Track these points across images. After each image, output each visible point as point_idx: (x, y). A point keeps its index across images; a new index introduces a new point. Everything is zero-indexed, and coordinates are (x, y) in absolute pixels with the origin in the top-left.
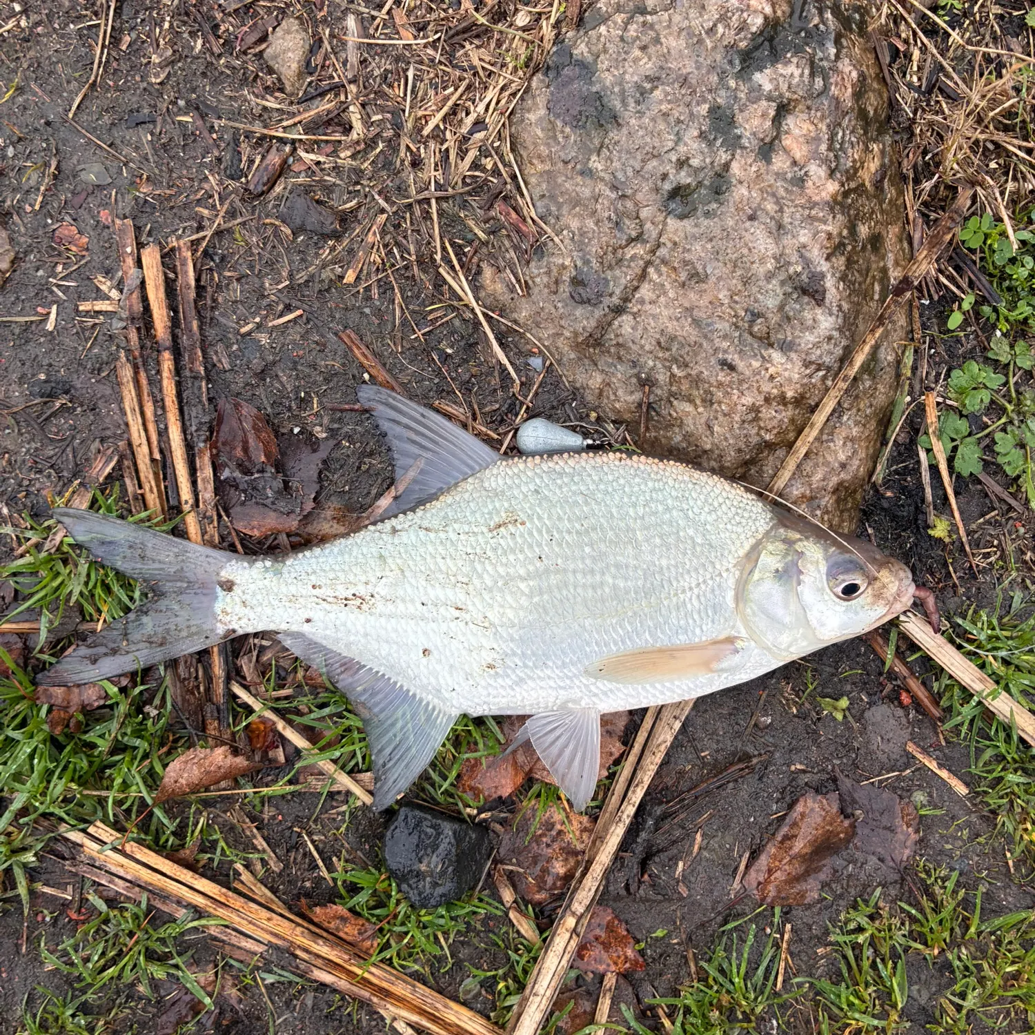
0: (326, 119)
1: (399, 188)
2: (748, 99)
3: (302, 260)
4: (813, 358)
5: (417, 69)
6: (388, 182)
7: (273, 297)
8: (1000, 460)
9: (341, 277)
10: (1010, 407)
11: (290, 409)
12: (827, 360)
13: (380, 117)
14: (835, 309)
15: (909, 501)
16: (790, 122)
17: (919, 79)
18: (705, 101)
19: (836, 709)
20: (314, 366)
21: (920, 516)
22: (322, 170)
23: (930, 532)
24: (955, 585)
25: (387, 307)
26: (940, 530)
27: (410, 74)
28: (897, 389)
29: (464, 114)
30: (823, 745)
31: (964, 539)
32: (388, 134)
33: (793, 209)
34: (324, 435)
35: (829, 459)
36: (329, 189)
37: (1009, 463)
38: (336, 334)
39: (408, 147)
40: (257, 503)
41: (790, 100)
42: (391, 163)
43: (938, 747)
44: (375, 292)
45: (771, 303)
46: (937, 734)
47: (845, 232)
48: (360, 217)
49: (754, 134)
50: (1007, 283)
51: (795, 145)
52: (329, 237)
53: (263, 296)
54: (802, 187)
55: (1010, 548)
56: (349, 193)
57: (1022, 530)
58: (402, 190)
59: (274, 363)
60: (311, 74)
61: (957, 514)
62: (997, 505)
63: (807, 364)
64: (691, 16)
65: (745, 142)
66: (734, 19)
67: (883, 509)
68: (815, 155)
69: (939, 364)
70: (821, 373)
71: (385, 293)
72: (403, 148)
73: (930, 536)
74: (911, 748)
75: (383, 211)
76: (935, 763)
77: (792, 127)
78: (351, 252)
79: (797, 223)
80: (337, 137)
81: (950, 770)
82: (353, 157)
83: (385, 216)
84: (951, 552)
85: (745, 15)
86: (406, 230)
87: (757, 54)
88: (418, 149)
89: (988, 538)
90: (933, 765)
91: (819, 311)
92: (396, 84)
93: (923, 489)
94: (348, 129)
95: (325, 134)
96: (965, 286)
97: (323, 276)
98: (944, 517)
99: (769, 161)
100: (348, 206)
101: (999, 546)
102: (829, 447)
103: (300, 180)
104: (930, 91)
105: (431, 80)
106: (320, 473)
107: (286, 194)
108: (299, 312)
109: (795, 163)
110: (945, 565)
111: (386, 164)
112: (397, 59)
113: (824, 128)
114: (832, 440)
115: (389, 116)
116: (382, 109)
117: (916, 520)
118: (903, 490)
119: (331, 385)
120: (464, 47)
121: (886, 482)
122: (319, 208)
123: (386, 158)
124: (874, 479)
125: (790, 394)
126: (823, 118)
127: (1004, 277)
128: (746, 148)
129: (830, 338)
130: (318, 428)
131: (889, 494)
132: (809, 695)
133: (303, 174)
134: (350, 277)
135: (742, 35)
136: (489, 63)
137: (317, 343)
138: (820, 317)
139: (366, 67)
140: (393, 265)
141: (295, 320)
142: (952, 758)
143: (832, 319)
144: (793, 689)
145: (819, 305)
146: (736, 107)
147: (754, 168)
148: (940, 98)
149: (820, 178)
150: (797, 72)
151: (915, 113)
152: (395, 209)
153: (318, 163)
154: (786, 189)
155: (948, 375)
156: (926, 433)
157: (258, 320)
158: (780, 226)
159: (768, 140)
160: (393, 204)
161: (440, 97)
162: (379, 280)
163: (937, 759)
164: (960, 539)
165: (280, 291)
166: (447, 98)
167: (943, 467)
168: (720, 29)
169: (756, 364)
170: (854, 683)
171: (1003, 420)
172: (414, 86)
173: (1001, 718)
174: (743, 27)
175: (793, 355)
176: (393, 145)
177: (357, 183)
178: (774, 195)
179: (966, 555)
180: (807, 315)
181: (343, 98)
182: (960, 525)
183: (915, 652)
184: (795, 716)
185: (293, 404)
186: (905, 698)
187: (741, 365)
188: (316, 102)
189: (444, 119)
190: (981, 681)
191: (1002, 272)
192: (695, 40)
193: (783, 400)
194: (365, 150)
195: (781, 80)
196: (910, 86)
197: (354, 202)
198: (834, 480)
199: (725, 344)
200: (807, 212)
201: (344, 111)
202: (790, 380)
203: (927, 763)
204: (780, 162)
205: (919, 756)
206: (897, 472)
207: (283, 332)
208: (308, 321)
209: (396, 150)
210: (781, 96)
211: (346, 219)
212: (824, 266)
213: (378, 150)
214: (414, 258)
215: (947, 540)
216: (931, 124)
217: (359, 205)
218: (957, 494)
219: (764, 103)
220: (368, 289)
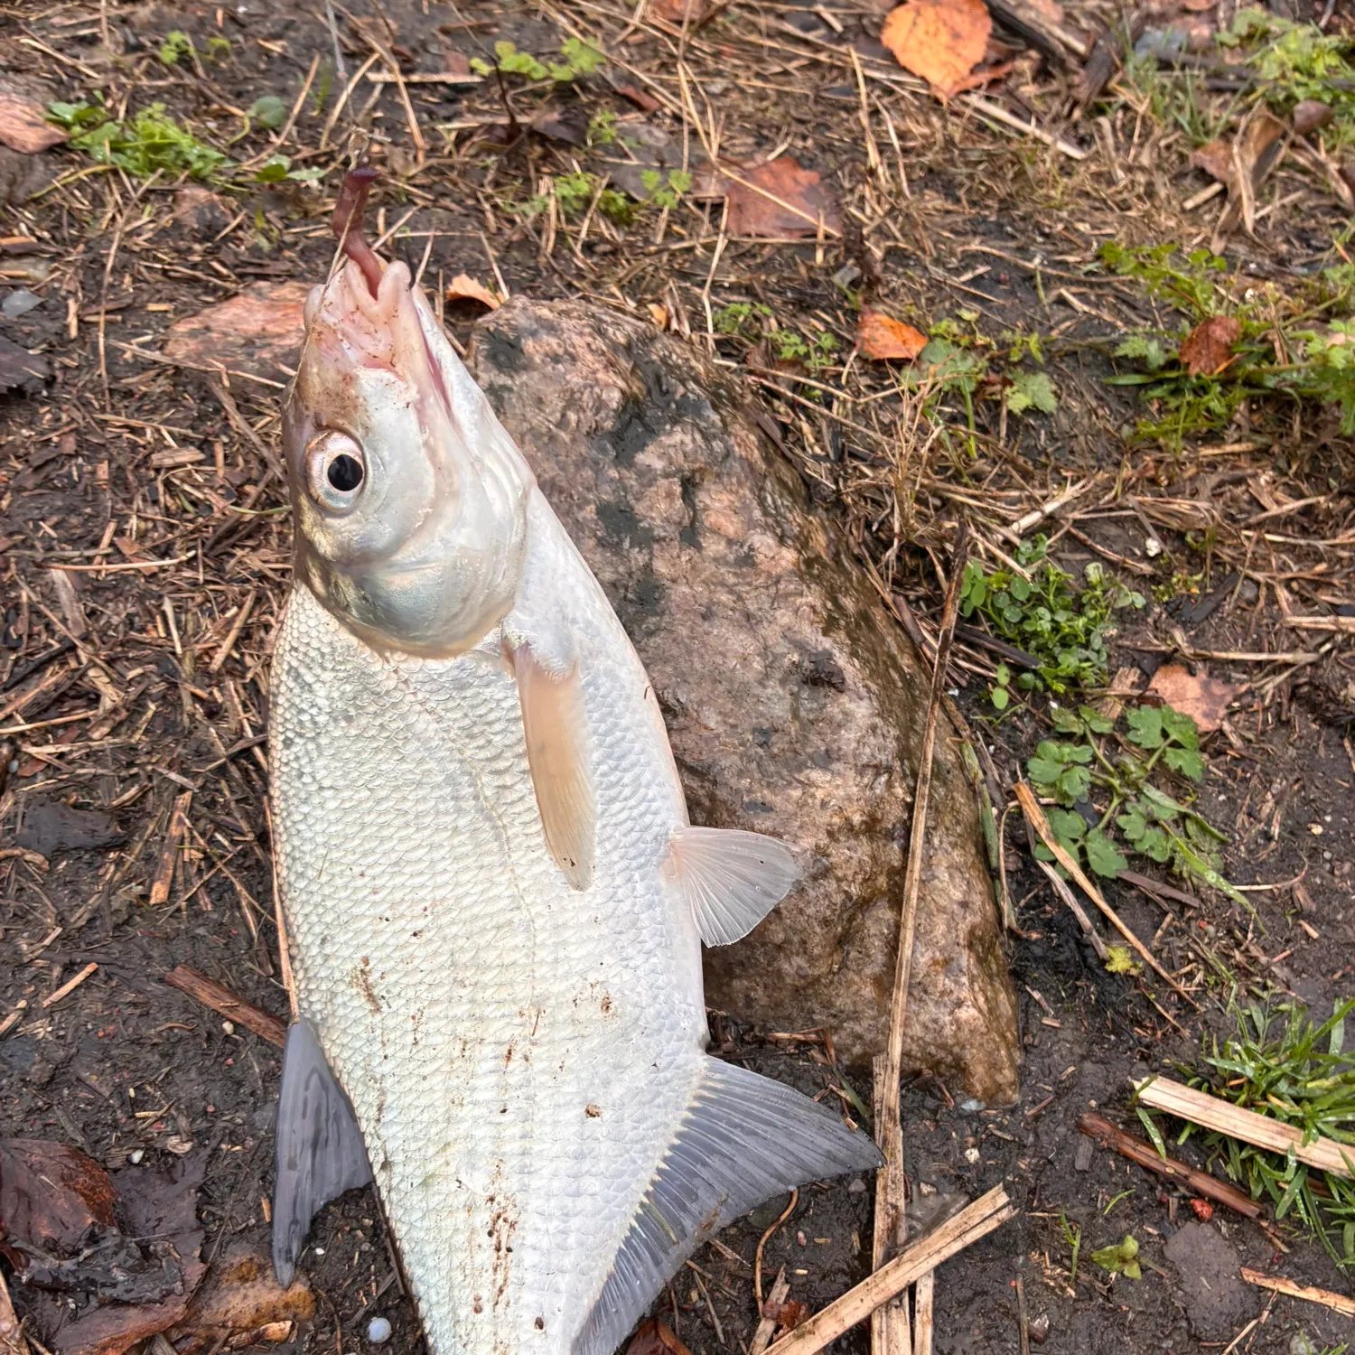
0: (55, 695)
1: (198, 753)
2: (642, 485)
3: (76, 892)
4: (865, 760)
5: (173, 600)
6: (180, 749)
7: (40, 962)
8: (1140, 848)
9: (145, 897)
10: (1116, 782)
11: (115, 1126)
12: (883, 758)
13: (139, 671)
14: (863, 691)
15: (1064, 937)
16: (702, 498)
17: (823, 448)
18: (588, 502)
19: (1124, 1261)
20: (137, 1042)
21: (1089, 952)
22: (70, 763)
23: (1110, 968)
24: (1176, 1030)
25: (232, 915)
26: (1120, 962)
27: (168, 607)
28: (975, 801)
29: (262, 633)
30: (1136, 1327)
31: (1154, 963)
32: (158, 688)
33: (754, 594)
34: (187, 1146)
35: (943, 902)
36: (89, 785)
37: (1152, 848)
38: (161, 980)
39: (194, 695)
40: (102, 1305)
41: (693, 472)
42: (175, 724)
43: (1280, 1259)
44: (205, 903)
45: (780, 710)
46: (1270, 1241)
47: (829, 605)
48: (149, 809)
49: (667, 520)
50: (1033, 644)
51: (722, 520)
52: (107, 848)
53: (23, 966)
54: (754, 565)
55: (1211, 955)
56: (123, 780)
57: (1211, 929)
58: (203, 753)
59: (69, 1060)
60: (14, 649)
61: (1128, 934)
62: (1165, 906)
63: (861, 771)
64: (529, 415)
65: (659, 532)
66: (585, 397)
67: (1036, 959)
68: (751, 524)
69: (1007, 761)
70: (884, 778)
71: (221, 898)
72: (187, 700)
73: (1112, 974)
74: (1250, 1276)
75: (182, 790)
76: (1291, 1284)
77: (708, 501)
78: (149, 859)
79: (766, 606)
80: (80, 715)
81: (1315, 1285)
82: (114, 732)
83: (188, 795)
84: (1147, 987)
85: (597, 390)
86: (226, 805)
87: (630, 434)
88: (211, 693)
89: (1179, 953)
90: (1290, 1289)
91: (844, 699)
92: (150, 626)
93: (1073, 913)
94: (94, 699)
95: (62, 715)
96: (987, 662)
97: (116, 905)
98: (1115, 943)
99: (699, 547)
100: (126, 796)
101: (1199, 958)
102: (935, 888)
103: (39, 785)
104: (840, 459)
105: (200, 605)
106: (199, 1211)
107: (21, 809)
108: (89, 969)
109: (730, 542)
110: (1150, 1005)
111: (167, 726)
112: (141, 598)
113: (748, 493)
114: (935, 877)
115: (152, 667)
116: (138, 661)
117: (1084, 959)
118: (1049, 925)
119: (176, 1061)
120: (233, 555)
121: (1023, 924)
122: (81, 813)
123: (166, 719)
124: (1006, 923)
125: (857, 819)
126: (740, 484)
127: (1025, 639)
128: (664, 539)
129: (874, 728)
130: (174, 1140)
131: (1035, 936)
132: (1080, 1259)
133: (41, 777)
134: (159, 892)
135: (603, 414)
136: (277, 562)
137: (135, 1005)
138: (851, 706)
139: (97, 621)
140: (222, 857)
141: (85, 984)
142: (1309, 1266)
143: (865, 703)
144: (1053, 1261)
145: (841, 692)
146: (630, 497)
147: (684, 558)
148: (856, 463)
149: (770, 547)
150: (688, 439)
151: (836, 483)
152: (200, 782)
153: (61, 756)
154: (735, 574)
155: (1025, 771)
156: (1040, 842)
157: (22, 1004)
158: (748, 616)
159: (686, 522)
160: (194, 776)
161: (220, 622)
162: (206, 884)
163: (1290, 1277)
164: (1149, 965)
165: (48, 948)
166: (231, 621)
167: (1081, 878)
168: (572, 416)
169: (796, 793)
170: (1127, 1217)
171: (1116, 801)
172: (178, 622)
173: (1336, 1173)
174: (600, 405)
175: (837, 766)
176: (170, 700)
177: (130, 765)
178: (723, 584)
179: (1167, 984)
180: (833, 710)
181: (73, 664)
182: (1139, 945)
183: (1182, 1130)
184: (1075, 1301)
185: (119, 1114)
186: (1203, 1209)
187: (777, 800)
188: (33, 681)
189: (236, 646)
190: (1281, 1134)
191: (1022, 633)
192: (546, 439)
193: (850, 829)
194: (128, 719)
195: (672, 451)
196: (816, 457)
197: (133, 791)
198: (964, 927)
199: (745, 782)
200: (772, 590)
201: (80, 678)
202: (849, 798)
203: (1283, 1289)
204: (713, 547)
205: (1268, 1283)
206: (1028, 907)
207: (72, 1008)
208: (109, 976)
209: (177, 705)
210: (680, 470)
211: (127, 817)
212: (826, 643)
213: (150, 714)
214: (250, 837)
215: (1134, 972)
216: (859, 492)
217: (144, 794)
218: (1115, 909)
219: (663, 482)
220: (192, 901)
